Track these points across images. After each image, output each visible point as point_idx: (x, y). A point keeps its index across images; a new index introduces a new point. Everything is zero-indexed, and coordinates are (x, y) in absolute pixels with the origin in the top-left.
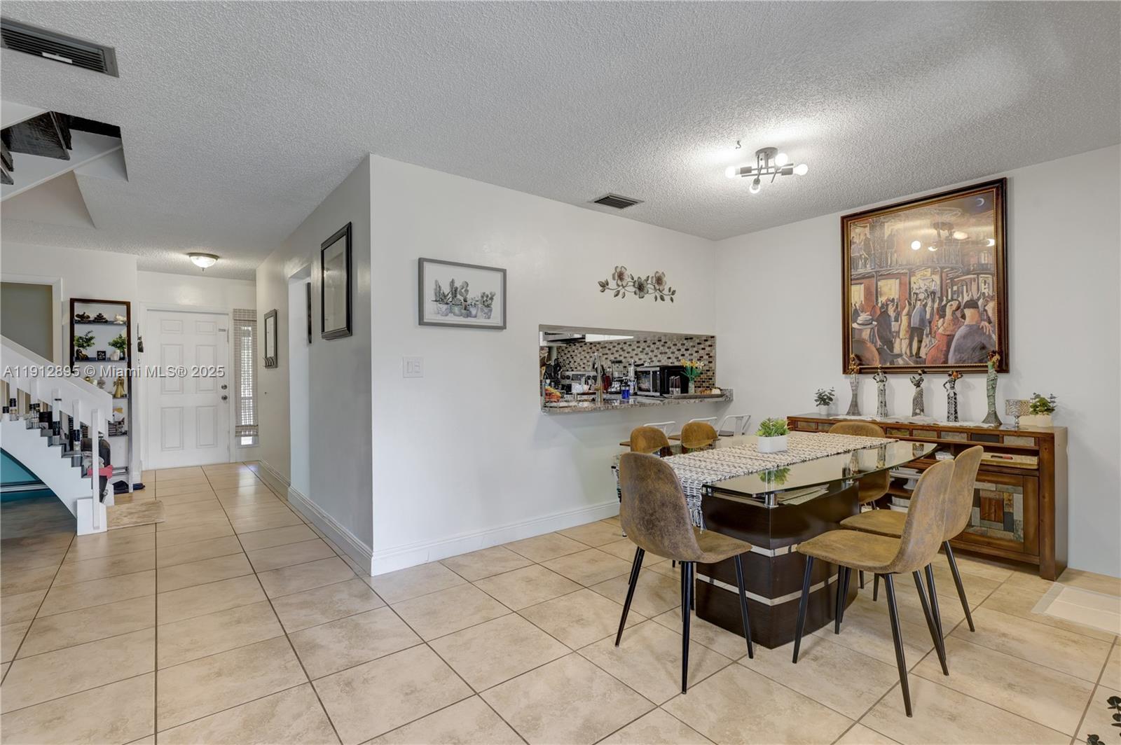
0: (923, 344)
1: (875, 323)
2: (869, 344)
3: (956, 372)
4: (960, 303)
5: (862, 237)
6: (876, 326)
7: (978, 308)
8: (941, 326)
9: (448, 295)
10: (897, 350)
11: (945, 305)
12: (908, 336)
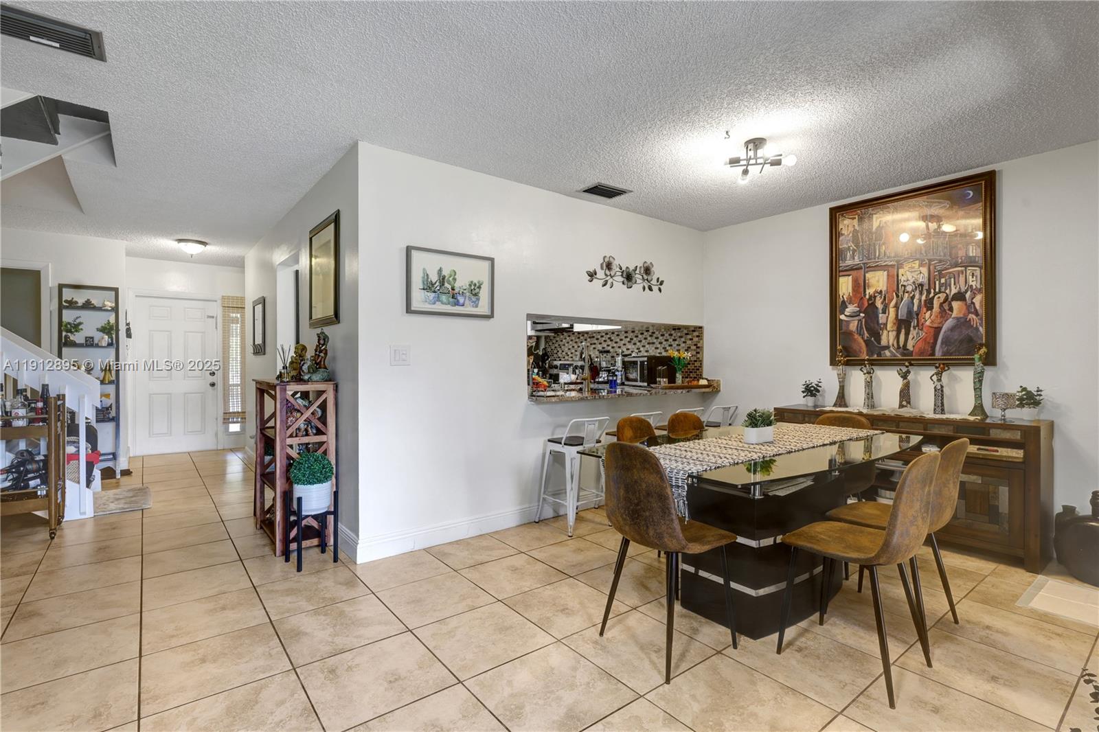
1: (862, 315)
2: (856, 336)
5: (851, 229)
6: (864, 317)
9: (436, 283)
10: (884, 342)
11: (934, 297)
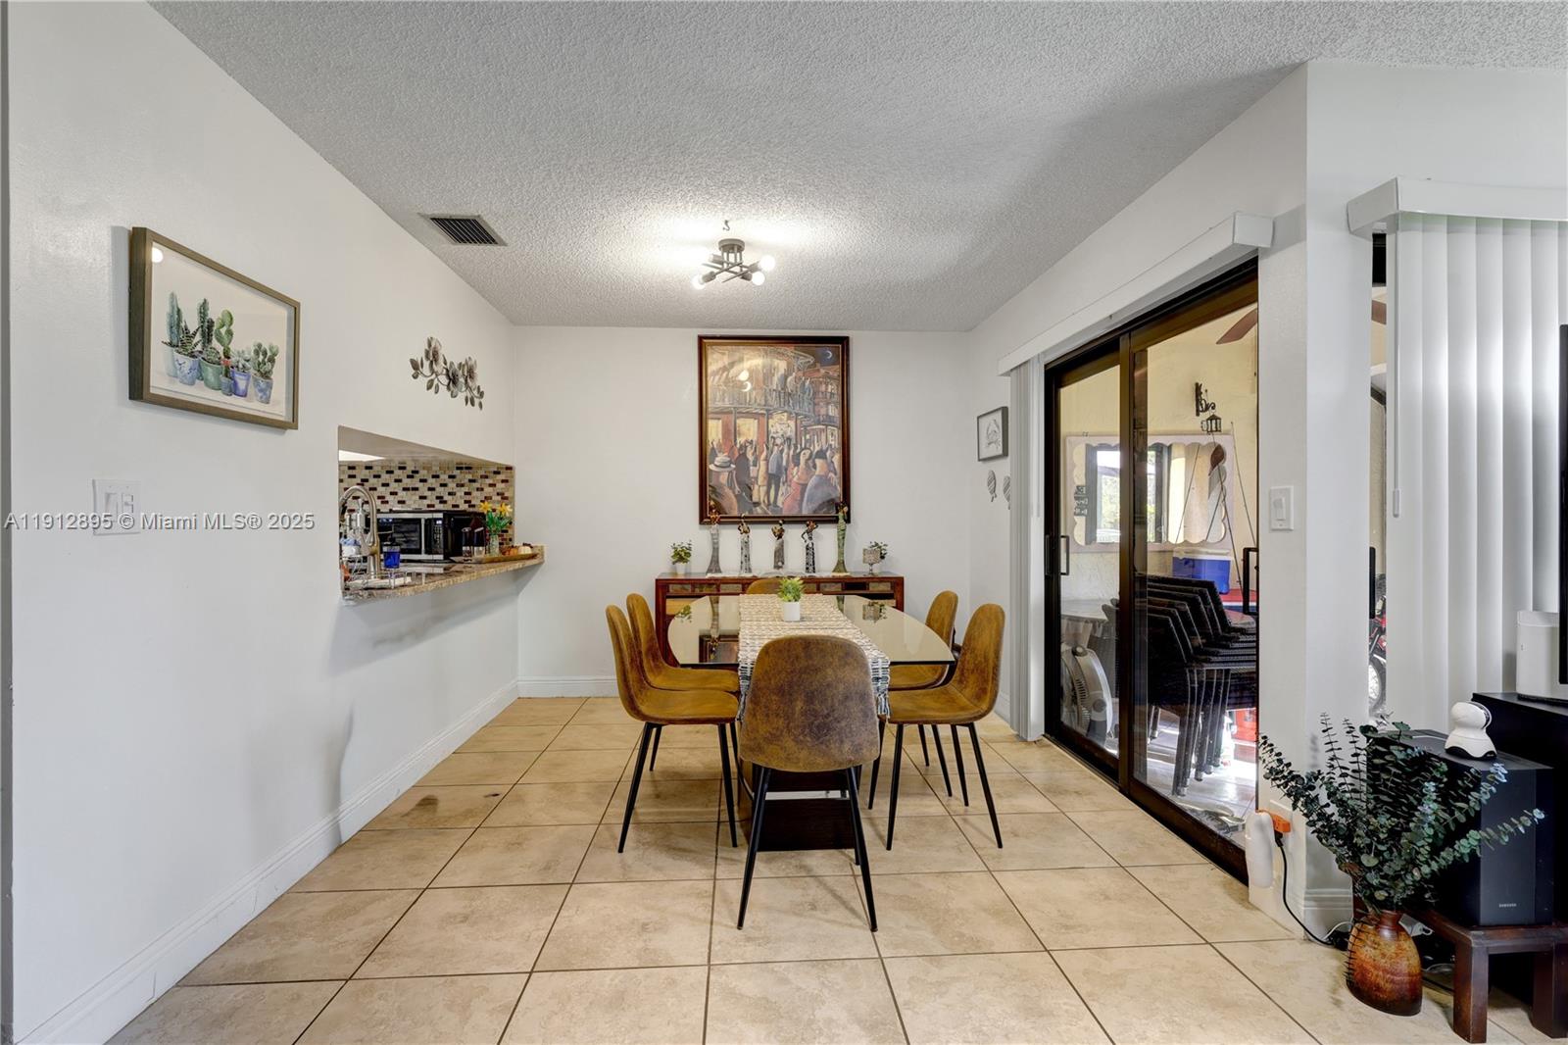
0: (780, 493)
1: (733, 466)
2: (727, 490)
3: (812, 521)
4: (811, 453)
6: (734, 469)
7: (826, 458)
8: (796, 474)
10: (755, 499)
11: (800, 453)
12: (766, 483)
